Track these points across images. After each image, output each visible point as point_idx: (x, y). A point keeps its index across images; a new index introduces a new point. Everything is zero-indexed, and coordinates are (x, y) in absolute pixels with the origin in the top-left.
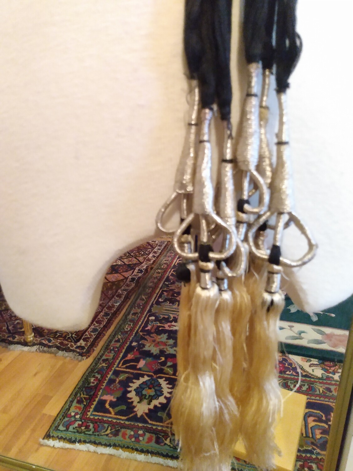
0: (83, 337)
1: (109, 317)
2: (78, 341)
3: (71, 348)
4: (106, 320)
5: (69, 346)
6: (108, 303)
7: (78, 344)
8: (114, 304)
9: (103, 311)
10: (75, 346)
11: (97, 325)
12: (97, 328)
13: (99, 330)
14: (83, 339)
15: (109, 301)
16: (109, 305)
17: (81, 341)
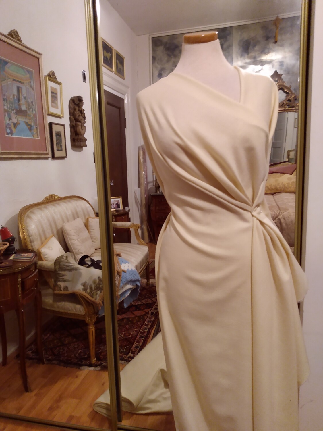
0: (131, 351)
1: (143, 338)
2: (128, 353)
3: (125, 358)
4: (143, 341)
5: (123, 357)
6: (140, 330)
7: (129, 355)
8: (144, 330)
9: (139, 335)
10: (127, 357)
11: (137, 344)
12: (138, 345)
13: (140, 346)
14: (131, 353)
15: (141, 328)
16: (141, 331)
17: (130, 354)
